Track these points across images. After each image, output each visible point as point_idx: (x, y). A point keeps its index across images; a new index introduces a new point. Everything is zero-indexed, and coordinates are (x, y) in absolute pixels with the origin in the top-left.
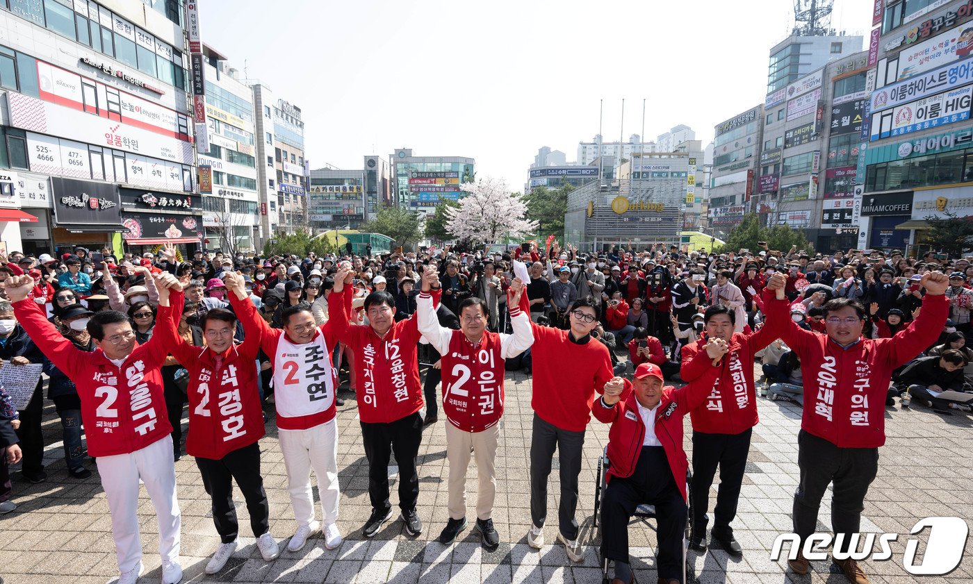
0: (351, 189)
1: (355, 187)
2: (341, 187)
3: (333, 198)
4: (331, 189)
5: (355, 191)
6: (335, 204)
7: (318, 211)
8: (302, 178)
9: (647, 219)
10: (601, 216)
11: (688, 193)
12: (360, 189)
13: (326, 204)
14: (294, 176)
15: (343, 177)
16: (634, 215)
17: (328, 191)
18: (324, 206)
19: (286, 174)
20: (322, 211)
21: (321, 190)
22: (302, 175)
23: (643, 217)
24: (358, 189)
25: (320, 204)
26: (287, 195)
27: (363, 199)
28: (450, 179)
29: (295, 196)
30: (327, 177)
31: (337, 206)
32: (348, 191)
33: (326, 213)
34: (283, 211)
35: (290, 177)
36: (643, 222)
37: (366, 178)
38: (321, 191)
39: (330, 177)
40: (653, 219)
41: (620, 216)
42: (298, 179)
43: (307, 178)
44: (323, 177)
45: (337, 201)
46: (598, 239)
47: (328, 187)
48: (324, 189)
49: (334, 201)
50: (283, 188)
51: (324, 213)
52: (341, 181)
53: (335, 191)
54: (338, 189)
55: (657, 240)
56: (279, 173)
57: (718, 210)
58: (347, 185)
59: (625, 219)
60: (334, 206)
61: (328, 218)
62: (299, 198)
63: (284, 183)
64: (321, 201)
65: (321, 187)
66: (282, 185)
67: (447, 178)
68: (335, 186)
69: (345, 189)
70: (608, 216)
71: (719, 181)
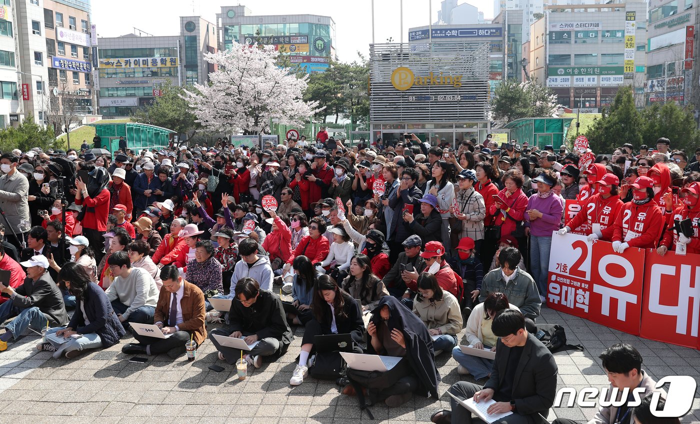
0: (163, 61)
1: (168, 59)
2: (150, 59)
3: (139, 75)
4: (136, 63)
5: (168, 64)
6: (142, 82)
7: (119, 93)
8: (85, 49)
9: (440, 98)
10: (377, 94)
11: (626, 59)
12: (175, 62)
13: (129, 83)
14: (74, 47)
15: (152, 47)
16: (424, 92)
17: (133, 66)
18: (127, 86)
19: (62, 44)
20: (124, 93)
21: (123, 64)
22: (85, 44)
23: (436, 95)
24: (173, 61)
25: (123, 83)
26: (63, 72)
27: (179, 75)
28: (297, 46)
29: (76, 74)
30: (130, 47)
31: (145, 85)
32: (159, 65)
33: (131, 95)
34: (55, 94)
35: (68, 48)
36: (436, 101)
37: (184, 46)
38: (124, 66)
39: (135, 47)
40: (449, 98)
41: (404, 94)
42: (80, 51)
43: (94, 48)
44: (126, 47)
45: (144, 79)
46: (376, 126)
47: (132, 60)
48: (126, 62)
49: (140, 80)
50: (57, 63)
51: (127, 96)
52: (149, 52)
53: (141, 65)
54: (145, 63)
55: (456, 127)
56: (50, 43)
57: (655, 83)
58: (157, 57)
59: (410, 99)
60: (140, 85)
61: (132, 102)
62: (82, 76)
63: (58, 55)
64: (123, 80)
65: (122, 60)
66: (55, 60)
67: (293, 44)
68: (141, 59)
69: (154, 62)
70: (387, 94)
71: (655, 43)
